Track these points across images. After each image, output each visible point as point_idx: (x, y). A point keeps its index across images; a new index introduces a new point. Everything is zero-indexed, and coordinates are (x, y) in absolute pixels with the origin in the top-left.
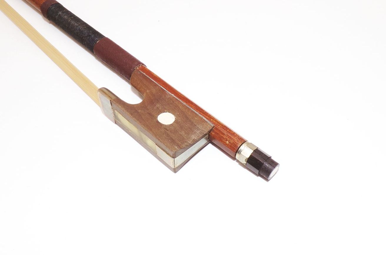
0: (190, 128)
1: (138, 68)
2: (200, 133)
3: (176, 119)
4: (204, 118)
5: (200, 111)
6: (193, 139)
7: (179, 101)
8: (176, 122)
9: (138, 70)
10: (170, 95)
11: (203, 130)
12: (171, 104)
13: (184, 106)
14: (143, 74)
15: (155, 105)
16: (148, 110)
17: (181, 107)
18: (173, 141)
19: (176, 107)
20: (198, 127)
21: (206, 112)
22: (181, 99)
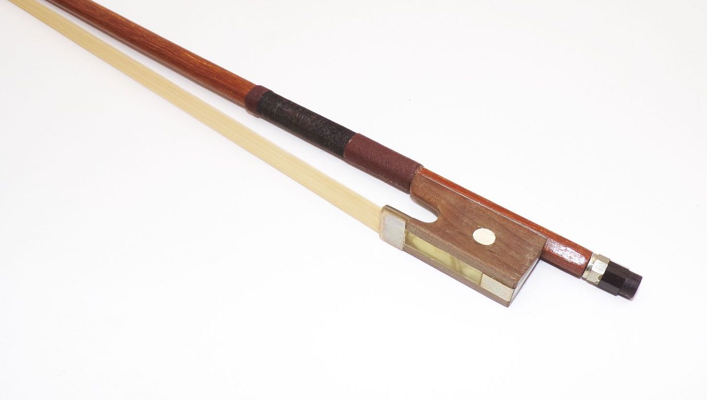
0: (519, 246)
1: (418, 172)
2: (534, 250)
3: (495, 235)
4: (531, 229)
5: (522, 221)
6: (530, 260)
7: (491, 211)
8: (498, 239)
9: (420, 175)
10: (475, 204)
11: (536, 246)
12: (483, 216)
13: (500, 217)
14: (428, 179)
15: (462, 221)
16: (456, 228)
17: (496, 218)
18: (509, 268)
19: (490, 219)
20: (528, 243)
21: (530, 221)
22: (492, 207)
